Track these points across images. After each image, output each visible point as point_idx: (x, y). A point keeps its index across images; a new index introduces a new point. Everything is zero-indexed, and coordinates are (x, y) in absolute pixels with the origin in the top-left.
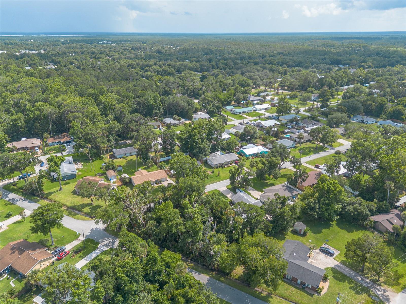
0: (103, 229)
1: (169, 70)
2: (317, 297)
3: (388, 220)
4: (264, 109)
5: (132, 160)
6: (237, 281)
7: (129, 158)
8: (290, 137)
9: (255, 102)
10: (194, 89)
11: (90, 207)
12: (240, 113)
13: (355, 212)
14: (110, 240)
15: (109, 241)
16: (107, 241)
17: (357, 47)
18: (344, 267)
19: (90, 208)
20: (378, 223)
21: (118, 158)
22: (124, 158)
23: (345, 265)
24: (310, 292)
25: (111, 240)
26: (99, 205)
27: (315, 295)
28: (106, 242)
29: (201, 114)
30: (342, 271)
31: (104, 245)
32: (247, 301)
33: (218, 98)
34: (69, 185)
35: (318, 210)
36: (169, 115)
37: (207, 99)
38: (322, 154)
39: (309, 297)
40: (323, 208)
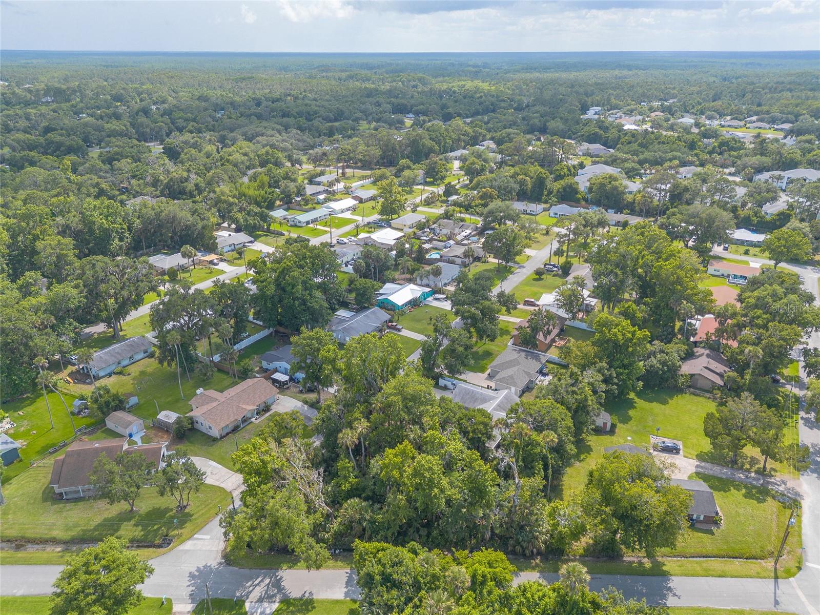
0: (221, 564)
1: (68, 142)
2: (719, 531)
3: (705, 367)
4: (348, 210)
5: (142, 373)
6: (586, 558)
7: (135, 370)
8: (441, 257)
9: (322, 197)
10: (171, 180)
11: (133, 522)
12: (308, 223)
13: (663, 367)
14: (262, 581)
15: (263, 585)
16: (258, 588)
17: (410, 81)
18: (708, 465)
19: (136, 525)
20: (696, 376)
21: (103, 377)
22: (120, 373)
23: (708, 462)
24: (705, 527)
25: (267, 581)
26: (157, 506)
27: (714, 529)
28: (257, 593)
29: (230, 235)
30: (711, 473)
31: (260, 600)
32: (638, 589)
33: (244, 195)
34: (14, 481)
35: (616, 381)
36: (148, 247)
37: (225, 201)
38: (515, 279)
39: (710, 536)
40: (621, 374)
